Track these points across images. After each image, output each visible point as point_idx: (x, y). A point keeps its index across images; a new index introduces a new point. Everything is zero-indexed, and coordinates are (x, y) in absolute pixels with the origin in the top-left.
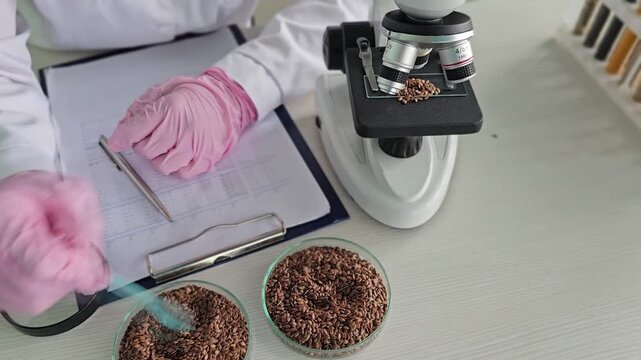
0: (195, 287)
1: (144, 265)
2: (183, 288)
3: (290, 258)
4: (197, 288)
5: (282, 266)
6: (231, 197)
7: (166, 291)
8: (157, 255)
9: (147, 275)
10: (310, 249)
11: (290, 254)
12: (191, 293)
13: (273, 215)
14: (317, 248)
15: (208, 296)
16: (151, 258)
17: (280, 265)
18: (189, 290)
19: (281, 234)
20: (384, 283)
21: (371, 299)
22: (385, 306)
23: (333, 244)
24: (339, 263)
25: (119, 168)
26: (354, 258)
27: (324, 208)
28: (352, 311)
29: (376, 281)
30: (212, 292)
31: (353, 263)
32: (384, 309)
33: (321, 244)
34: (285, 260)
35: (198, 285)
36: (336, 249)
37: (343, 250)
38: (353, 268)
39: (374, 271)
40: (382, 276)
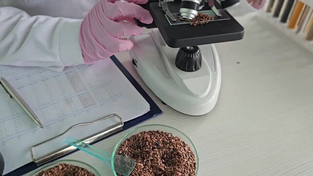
0: (65, 164)
1: (29, 155)
2: (57, 167)
3: (128, 140)
4: (66, 165)
5: (123, 145)
6: (86, 107)
7: (44, 170)
8: (37, 147)
9: (31, 161)
10: (141, 133)
11: (128, 138)
12: (62, 169)
13: (115, 115)
14: (145, 132)
15: (74, 170)
16: (33, 149)
17: (122, 145)
18: (61, 167)
19: (121, 126)
20: (192, 149)
21: (186, 160)
22: (195, 164)
23: (155, 129)
24: (161, 140)
25: (11, 97)
26: (169, 136)
27: (146, 108)
28: (174, 169)
29: (186, 148)
30: (77, 167)
31: (169, 139)
32: (194, 166)
33: (147, 129)
34: (125, 142)
35: (67, 163)
36: (157, 132)
37: (162, 132)
38: (170, 142)
39: (184, 143)
40: (190, 145)
